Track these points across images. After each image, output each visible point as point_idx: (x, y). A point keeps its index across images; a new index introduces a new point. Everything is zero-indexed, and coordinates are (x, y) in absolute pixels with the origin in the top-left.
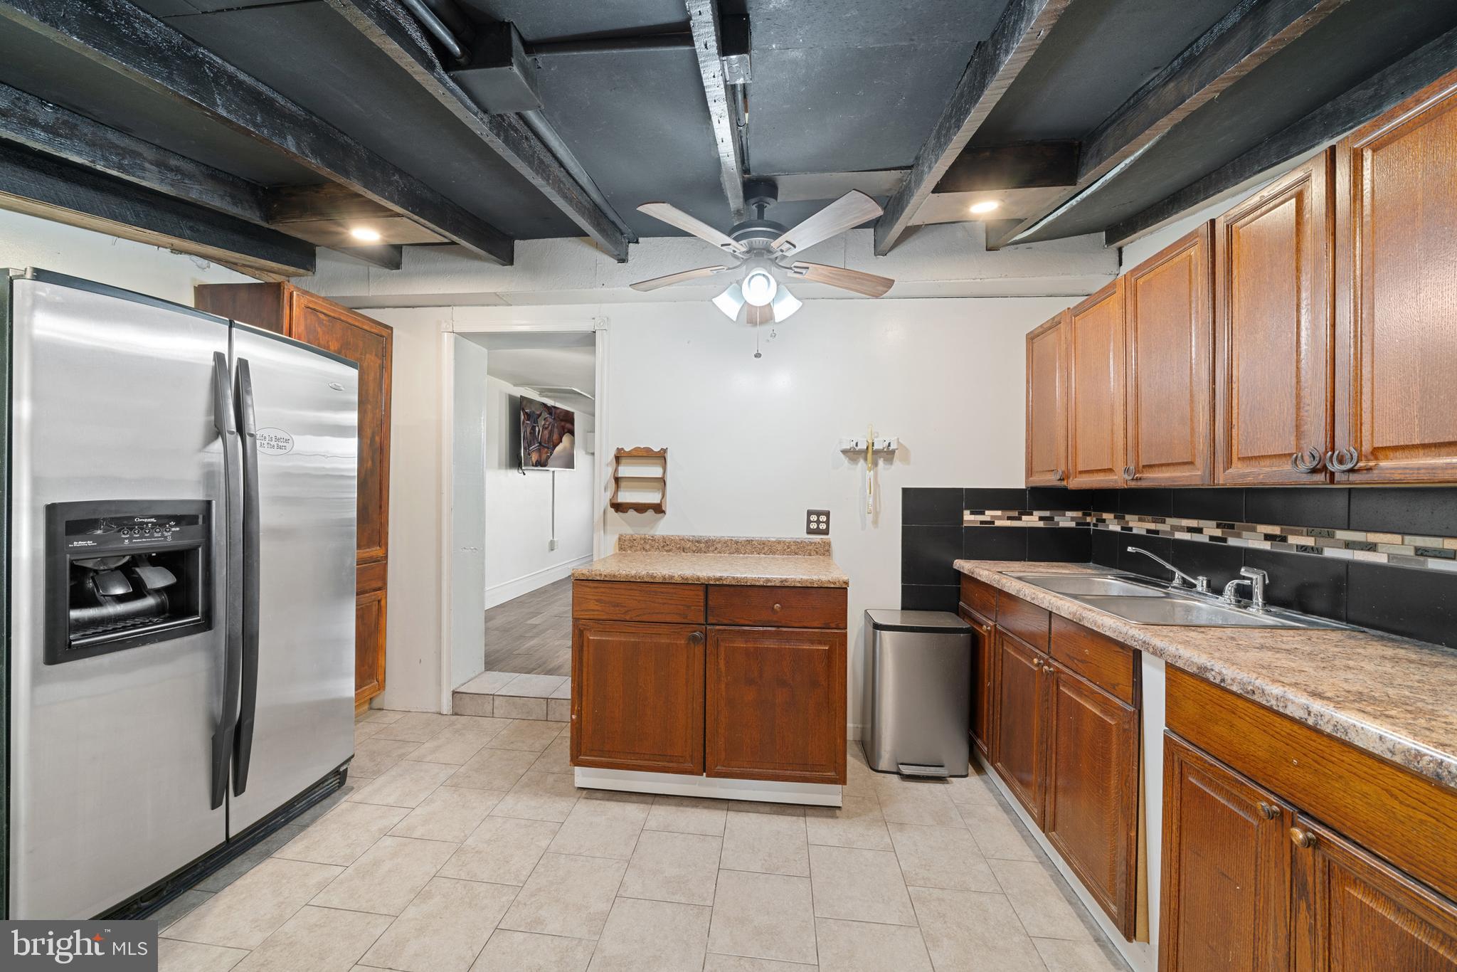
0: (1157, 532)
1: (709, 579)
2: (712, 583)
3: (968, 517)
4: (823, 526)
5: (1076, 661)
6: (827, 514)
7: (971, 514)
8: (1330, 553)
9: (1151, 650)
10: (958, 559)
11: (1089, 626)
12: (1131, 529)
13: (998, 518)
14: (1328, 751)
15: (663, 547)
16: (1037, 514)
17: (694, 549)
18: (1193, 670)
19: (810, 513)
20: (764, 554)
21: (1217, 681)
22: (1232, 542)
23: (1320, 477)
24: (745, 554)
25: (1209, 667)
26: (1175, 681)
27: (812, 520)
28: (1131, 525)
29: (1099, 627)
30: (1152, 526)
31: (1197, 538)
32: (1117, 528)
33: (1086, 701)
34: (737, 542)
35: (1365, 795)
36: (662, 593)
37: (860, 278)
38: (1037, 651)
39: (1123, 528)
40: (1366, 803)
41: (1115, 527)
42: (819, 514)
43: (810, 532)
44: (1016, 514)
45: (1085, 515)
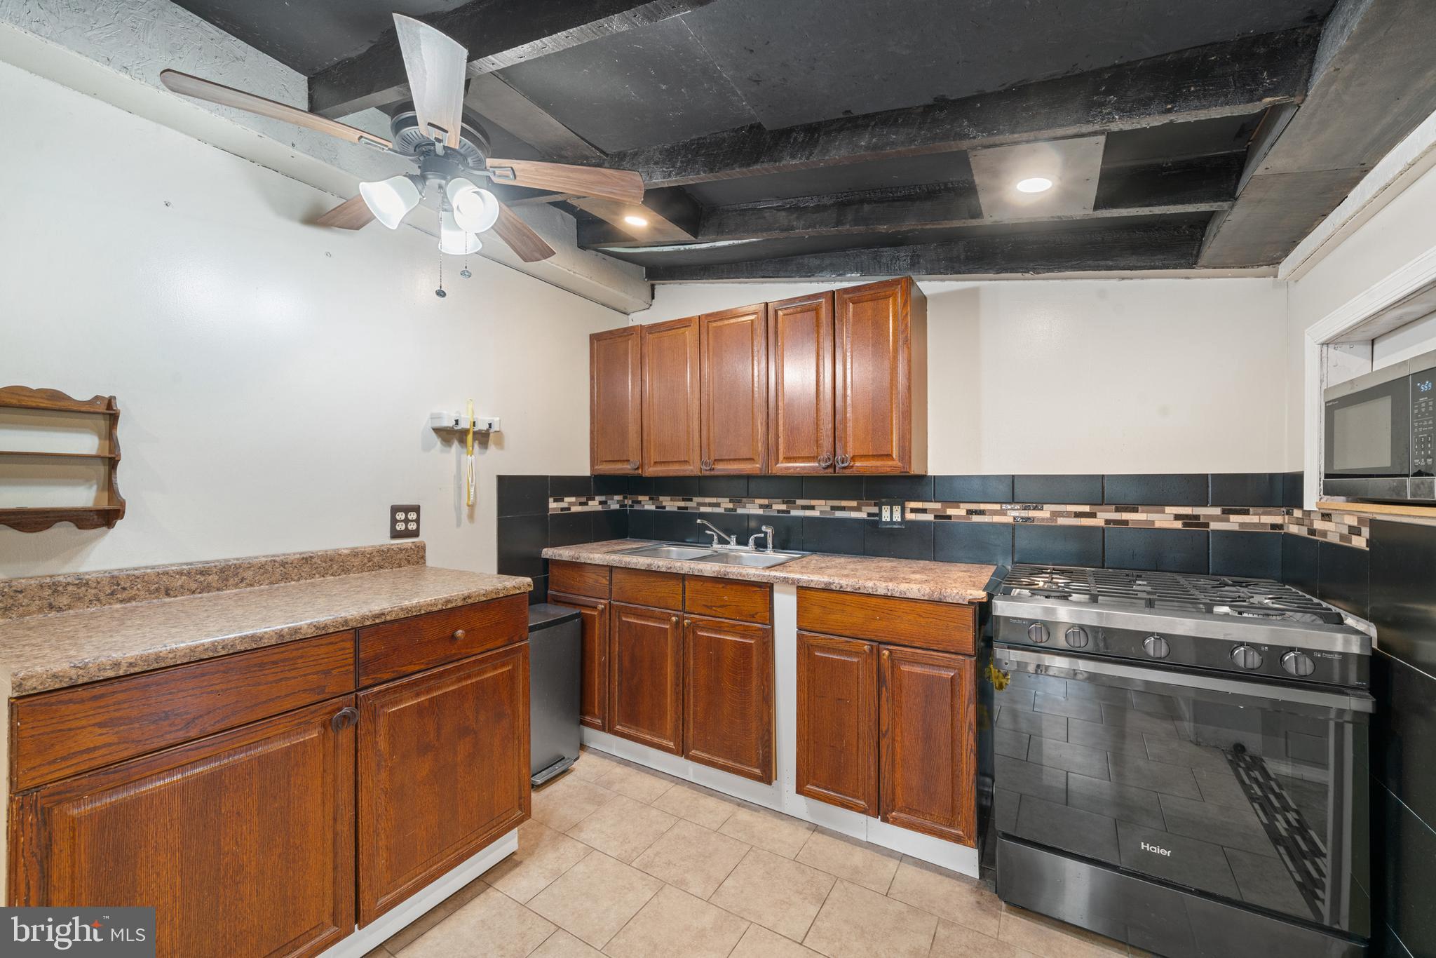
0: (686, 508)
1: (364, 618)
2: (368, 623)
3: (553, 505)
4: (412, 526)
5: (714, 608)
6: (417, 509)
7: (554, 502)
8: (794, 513)
9: (790, 582)
10: (546, 547)
11: (735, 577)
12: (664, 507)
13: (571, 503)
14: (893, 606)
15: (112, 594)
16: (598, 498)
17: (194, 586)
18: (822, 586)
19: (395, 510)
20: (332, 575)
21: (838, 589)
22: (740, 511)
23: (830, 470)
24: (299, 580)
25: (832, 582)
26: (805, 598)
27: (398, 518)
28: (664, 504)
29: (744, 576)
30: (682, 504)
31: (716, 510)
32: (653, 508)
33: (726, 635)
34: (284, 564)
35: (909, 621)
36: (274, 663)
37: (528, 237)
38: (669, 611)
39: (657, 507)
40: (911, 624)
41: (650, 507)
42: (407, 509)
43: (395, 534)
44: (584, 499)
45: (625, 498)
